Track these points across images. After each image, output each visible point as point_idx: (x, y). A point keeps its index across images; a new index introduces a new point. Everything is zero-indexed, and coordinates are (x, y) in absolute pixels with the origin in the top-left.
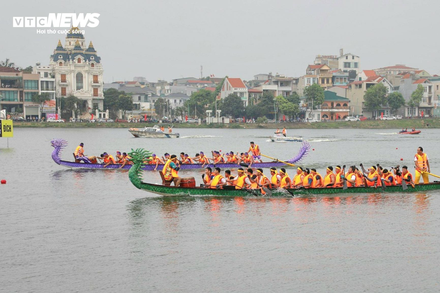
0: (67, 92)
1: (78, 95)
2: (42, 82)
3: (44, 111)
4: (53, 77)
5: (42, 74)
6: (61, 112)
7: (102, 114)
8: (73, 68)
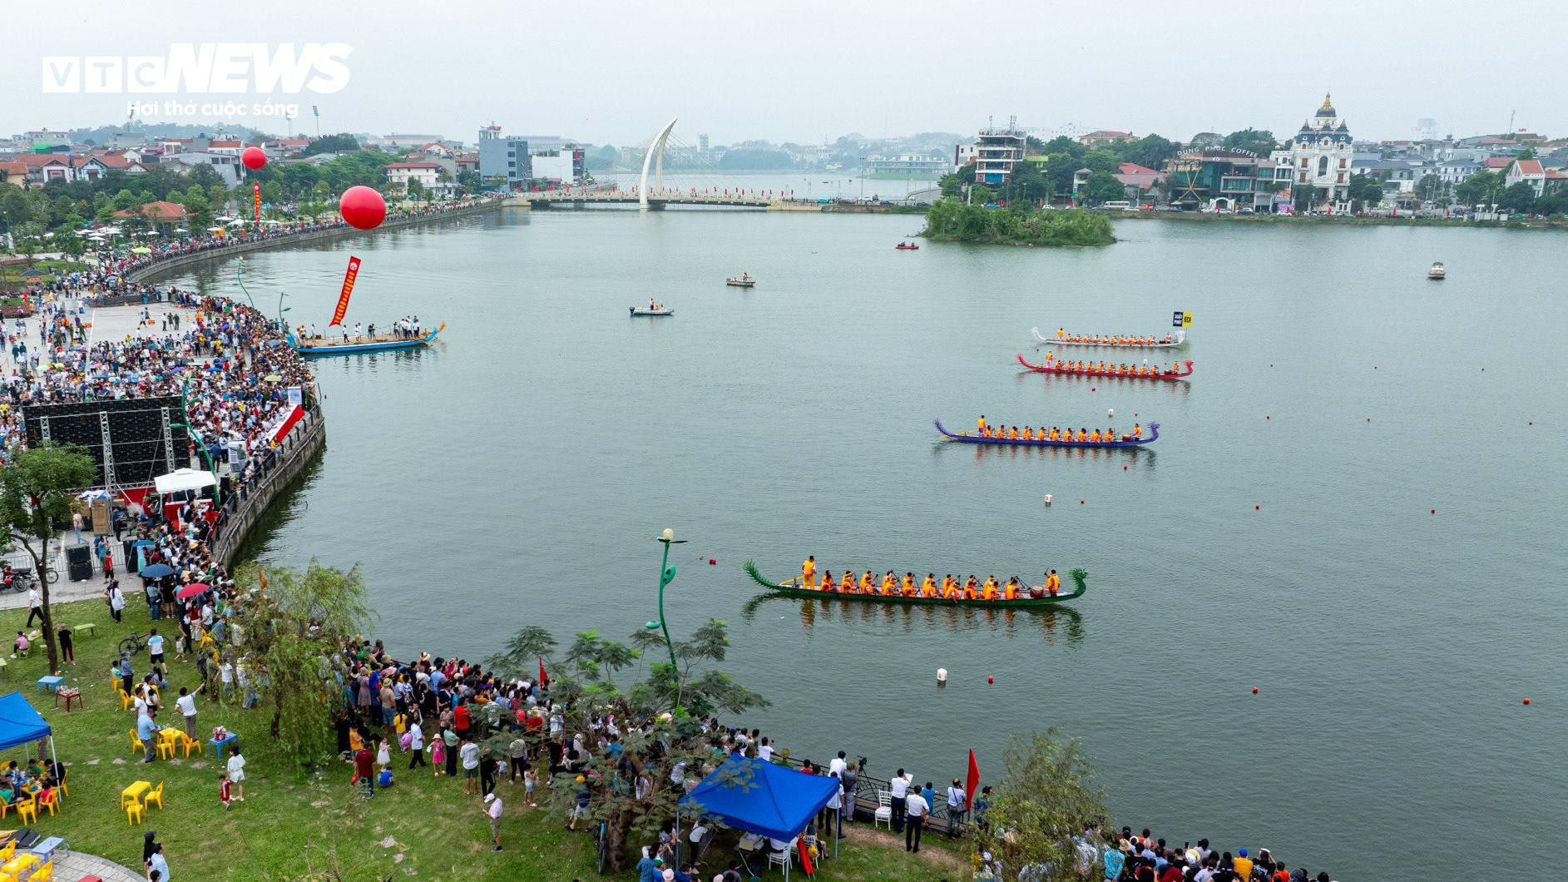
0: (1307, 178)
1: (1318, 182)
2: (1278, 170)
3: (1277, 200)
4: (1292, 164)
5: (1280, 160)
6: (1296, 203)
7: (1343, 205)
8: (1317, 151)
